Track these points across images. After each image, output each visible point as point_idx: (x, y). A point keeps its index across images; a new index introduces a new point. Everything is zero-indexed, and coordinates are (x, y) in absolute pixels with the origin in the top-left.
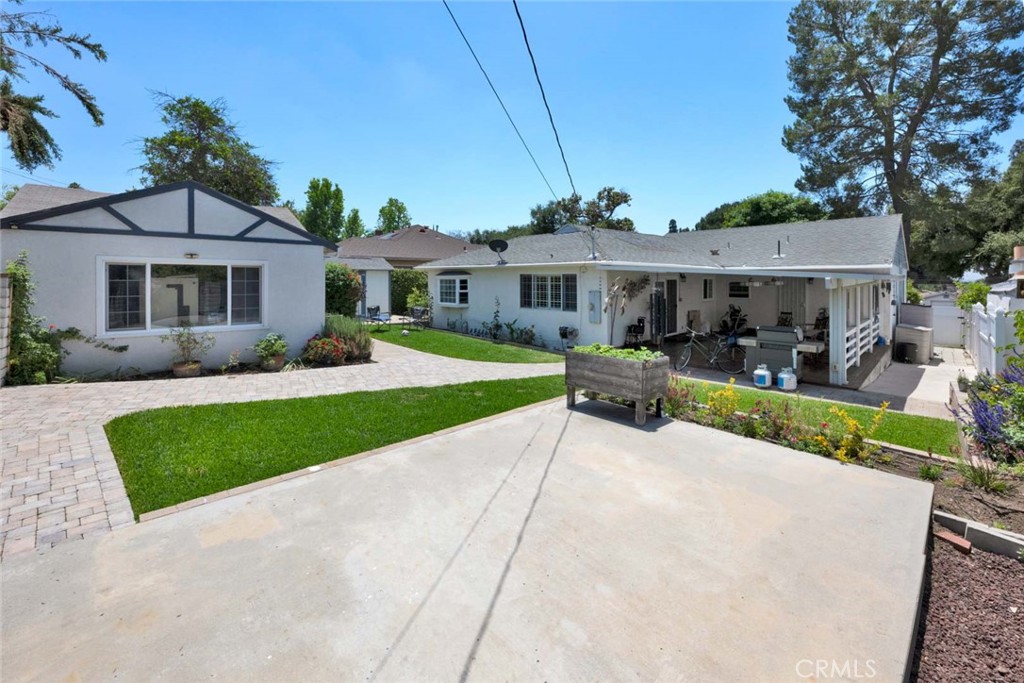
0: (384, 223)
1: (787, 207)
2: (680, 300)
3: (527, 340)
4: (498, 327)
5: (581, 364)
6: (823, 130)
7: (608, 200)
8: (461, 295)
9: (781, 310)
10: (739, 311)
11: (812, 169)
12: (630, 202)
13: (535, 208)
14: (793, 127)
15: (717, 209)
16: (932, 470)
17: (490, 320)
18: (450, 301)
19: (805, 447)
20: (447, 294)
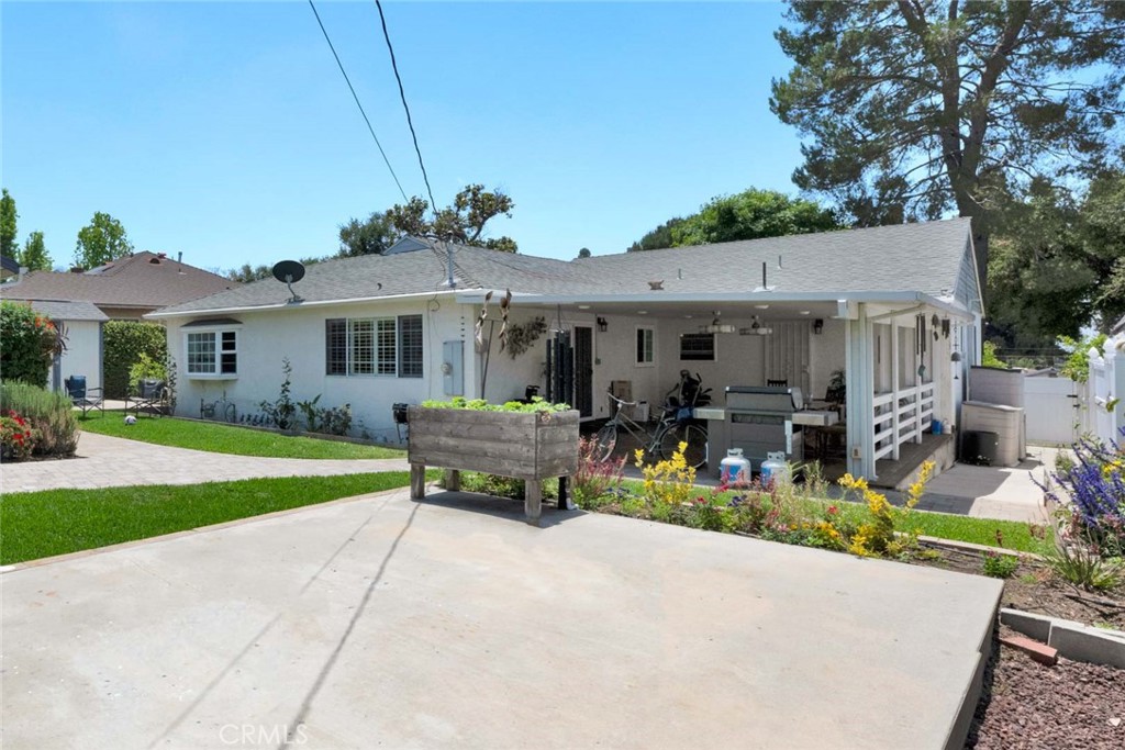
0: (86, 255)
1: (779, 215)
2: (598, 362)
3: (336, 427)
4: (288, 409)
5: (434, 427)
6: (839, 85)
7: (473, 207)
8: (225, 358)
9: (767, 378)
10: (697, 383)
11: (821, 150)
12: (510, 211)
13: (347, 224)
14: (788, 80)
15: (660, 228)
16: (1001, 563)
17: (274, 397)
18: (205, 370)
19: (799, 540)
20: (199, 360)
